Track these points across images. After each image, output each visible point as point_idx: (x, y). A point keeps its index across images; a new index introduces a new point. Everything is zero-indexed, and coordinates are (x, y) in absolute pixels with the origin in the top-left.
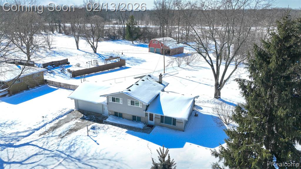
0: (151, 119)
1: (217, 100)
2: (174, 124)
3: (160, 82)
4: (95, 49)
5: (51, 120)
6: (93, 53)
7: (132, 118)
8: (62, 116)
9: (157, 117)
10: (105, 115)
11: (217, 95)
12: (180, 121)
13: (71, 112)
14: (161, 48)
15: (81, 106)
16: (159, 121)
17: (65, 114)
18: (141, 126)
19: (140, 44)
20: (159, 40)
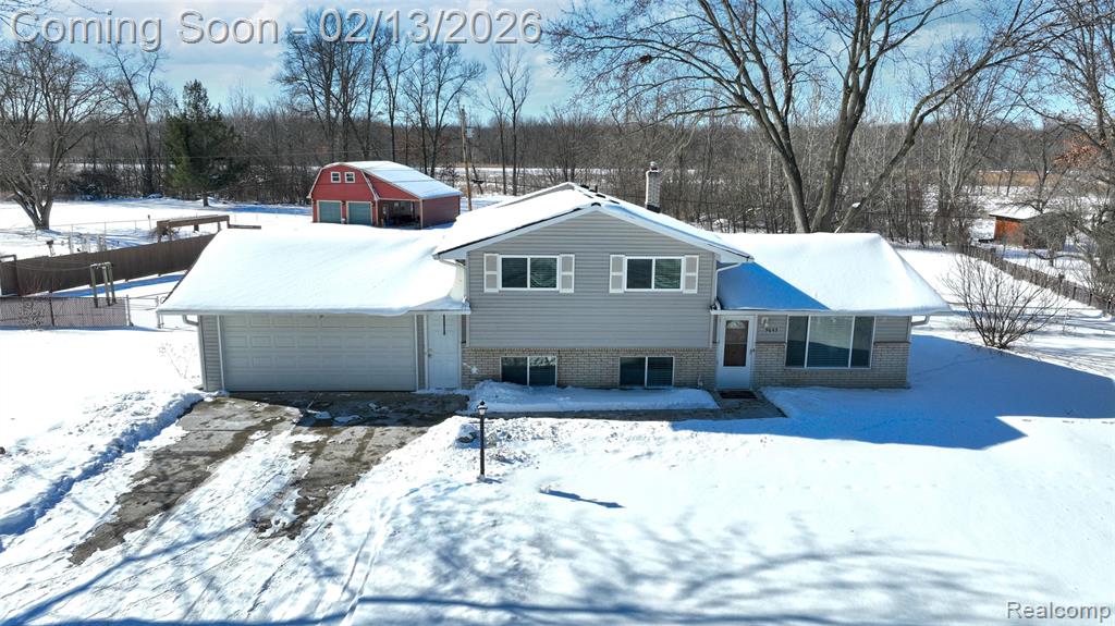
0: (735, 355)
2: (861, 358)
5: (81, 458)
6: (31, 231)
7: (616, 375)
8: (151, 432)
9: (771, 337)
10: (433, 391)
13: (189, 406)
14: (376, 198)
16: (776, 358)
17: (164, 421)
18: (703, 399)
19: (238, 206)
20: (360, 167)
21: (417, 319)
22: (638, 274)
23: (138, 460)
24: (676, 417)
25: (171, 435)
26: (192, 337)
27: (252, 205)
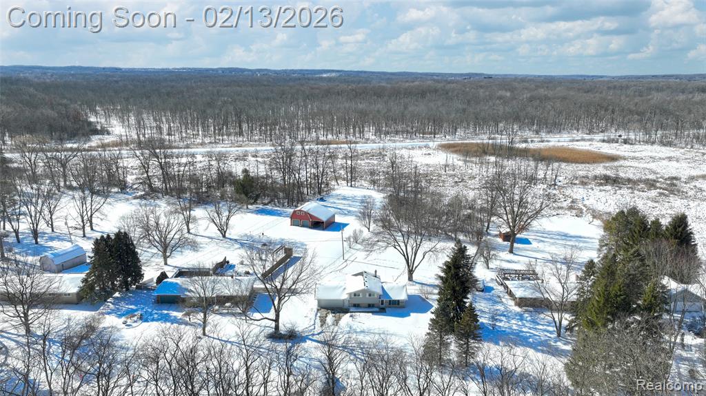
0: (382, 304)
1: (411, 283)
2: (398, 304)
3: (376, 277)
4: (223, 231)
6: (222, 238)
7: (367, 306)
8: (317, 314)
9: (387, 301)
10: (345, 308)
11: (410, 279)
12: (403, 301)
14: (311, 220)
15: (323, 304)
16: (388, 304)
17: (317, 312)
18: (377, 310)
19: (257, 208)
20: (305, 210)
21: (344, 300)
22: (370, 295)
23: (318, 318)
24: (373, 313)
25: (319, 314)
26: (317, 301)
27: (261, 206)
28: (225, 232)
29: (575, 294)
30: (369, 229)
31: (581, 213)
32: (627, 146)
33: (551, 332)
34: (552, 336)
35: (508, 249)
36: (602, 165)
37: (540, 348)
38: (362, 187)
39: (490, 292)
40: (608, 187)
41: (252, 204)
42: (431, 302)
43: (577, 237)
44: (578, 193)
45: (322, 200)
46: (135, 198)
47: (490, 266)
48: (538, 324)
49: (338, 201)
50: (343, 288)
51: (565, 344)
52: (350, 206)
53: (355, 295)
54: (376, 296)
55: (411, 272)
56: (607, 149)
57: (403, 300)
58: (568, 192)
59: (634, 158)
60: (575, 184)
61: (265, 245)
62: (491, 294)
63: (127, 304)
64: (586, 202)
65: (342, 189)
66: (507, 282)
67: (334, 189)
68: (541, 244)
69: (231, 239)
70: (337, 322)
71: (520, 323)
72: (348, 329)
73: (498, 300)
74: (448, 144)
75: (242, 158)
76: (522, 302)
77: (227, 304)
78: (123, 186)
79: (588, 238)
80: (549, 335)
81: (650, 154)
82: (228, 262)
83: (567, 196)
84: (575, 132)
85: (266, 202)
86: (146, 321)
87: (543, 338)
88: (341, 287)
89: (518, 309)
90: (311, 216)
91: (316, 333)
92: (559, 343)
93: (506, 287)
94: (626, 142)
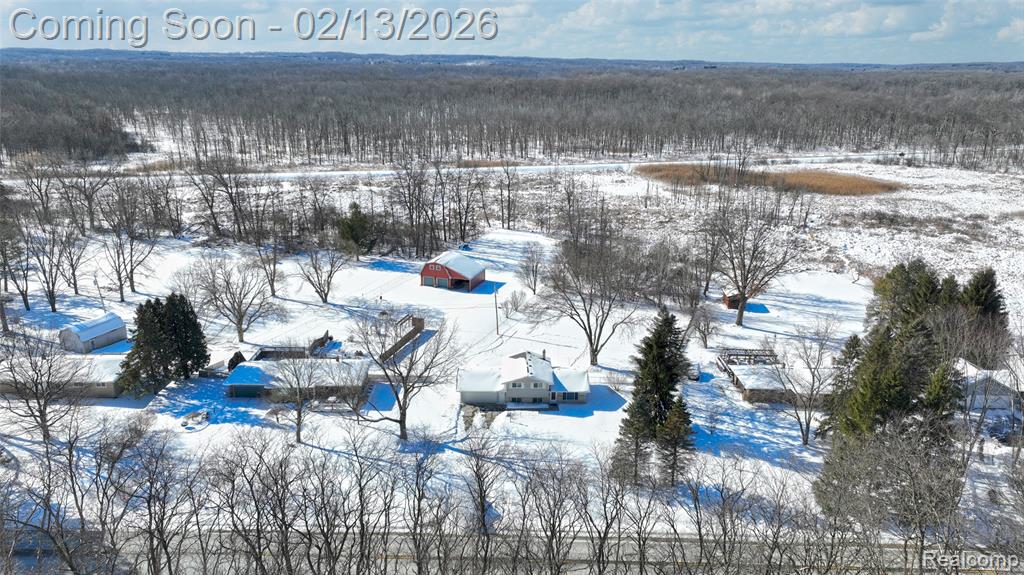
0: (553, 398)
1: (594, 368)
2: (576, 398)
3: (544, 359)
4: (323, 293)
5: (454, 418)
6: (321, 304)
7: (531, 400)
8: (459, 412)
9: (560, 395)
10: (500, 403)
11: (594, 362)
12: (583, 395)
14: (450, 278)
15: (468, 399)
16: (561, 398)
17: (460, 410)
18: (546, 406)
19: (372, 259)
20: (442, 263)
21: (498, 393)
22: (536, 385)
23: (461, 418)
24: (540, 410)
25: (462, 413)
26: (459, 394)
27: (378, 258)
28: (326, 295)
29: (829, 385)
30: (534, 291)
31: (843, 267)
32: (911, 170)
33: (794, 438)
34: (796, 443)
35: (735, 320)
36: (874, 197)
37: (777, 460)
38: (525, 229)
39: (708, 381)
40: (883, 230)
41: (364, 254)
42: (623, 396)
43: (835, 302)
44: (839, 238)
45: (466, 248)
46: (195, 245)
47: (709, 344)
48: (776, 426)
49: (490, 250)
50: (498, 374)
51: (813, 455)
52: (507, 257)
53: (514, 385)
54: (544, 387)
55: (595, 352)
56: (883, 174)
57: (584, 393)
58: (824, 236)
59: (921, 187)
60: (834, 225)
61: (384, 313)
62: (709, 384)
63: (187, 398)
64: (850, 252)
65: (496, 232)
66: (733, 367)
67: (483, 233)
68: (783, 312)
69: (334, 305)
70: (488, 424)
71: (750, 425)
72: (505, 434)
73: (719, 392)
74: (650, 166)
75: (349, 186)
76: (753, 396)
77: (331, 399)
78: (177, 228)
79: (851, 303)
80: (790, 441)
81: (946, 181)
82: (331, 338)
83: (822, 243)
84: (837, 148)
85: (386, 251)
86: (215, 422)
87: (782, 447)
88: (494, 374)
89: (747, 405)
90: (450, 270)
91: (458, 439)
92: (805, 454)
93: (731, 374)
94: (910, 163)
